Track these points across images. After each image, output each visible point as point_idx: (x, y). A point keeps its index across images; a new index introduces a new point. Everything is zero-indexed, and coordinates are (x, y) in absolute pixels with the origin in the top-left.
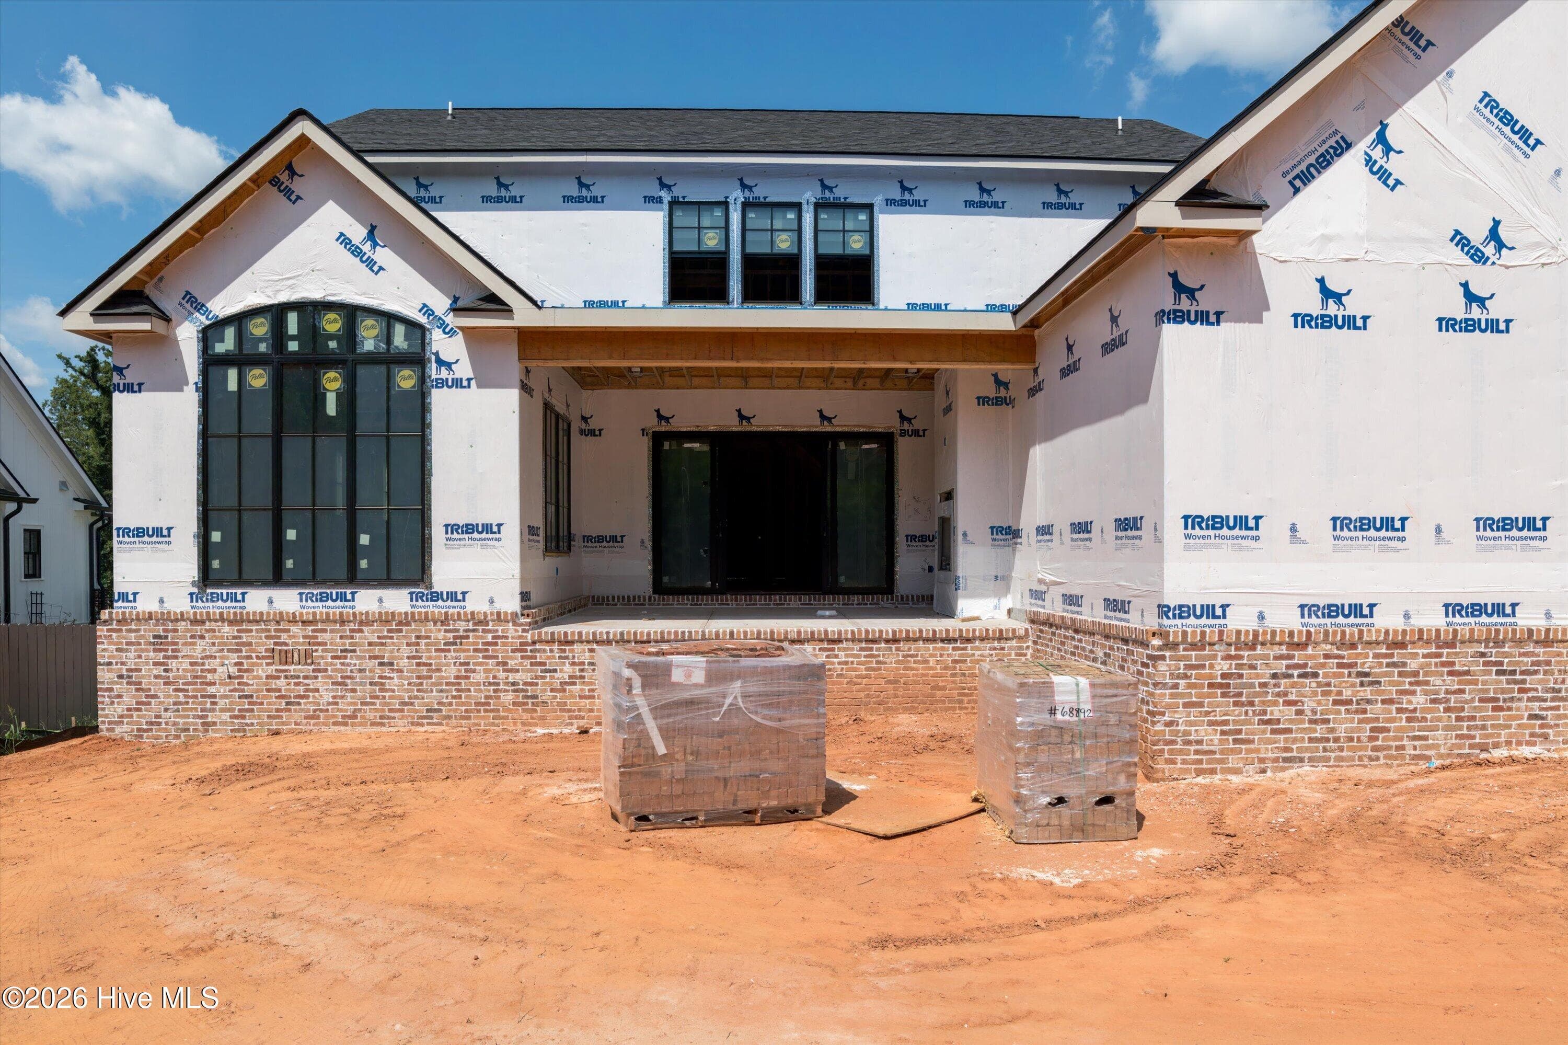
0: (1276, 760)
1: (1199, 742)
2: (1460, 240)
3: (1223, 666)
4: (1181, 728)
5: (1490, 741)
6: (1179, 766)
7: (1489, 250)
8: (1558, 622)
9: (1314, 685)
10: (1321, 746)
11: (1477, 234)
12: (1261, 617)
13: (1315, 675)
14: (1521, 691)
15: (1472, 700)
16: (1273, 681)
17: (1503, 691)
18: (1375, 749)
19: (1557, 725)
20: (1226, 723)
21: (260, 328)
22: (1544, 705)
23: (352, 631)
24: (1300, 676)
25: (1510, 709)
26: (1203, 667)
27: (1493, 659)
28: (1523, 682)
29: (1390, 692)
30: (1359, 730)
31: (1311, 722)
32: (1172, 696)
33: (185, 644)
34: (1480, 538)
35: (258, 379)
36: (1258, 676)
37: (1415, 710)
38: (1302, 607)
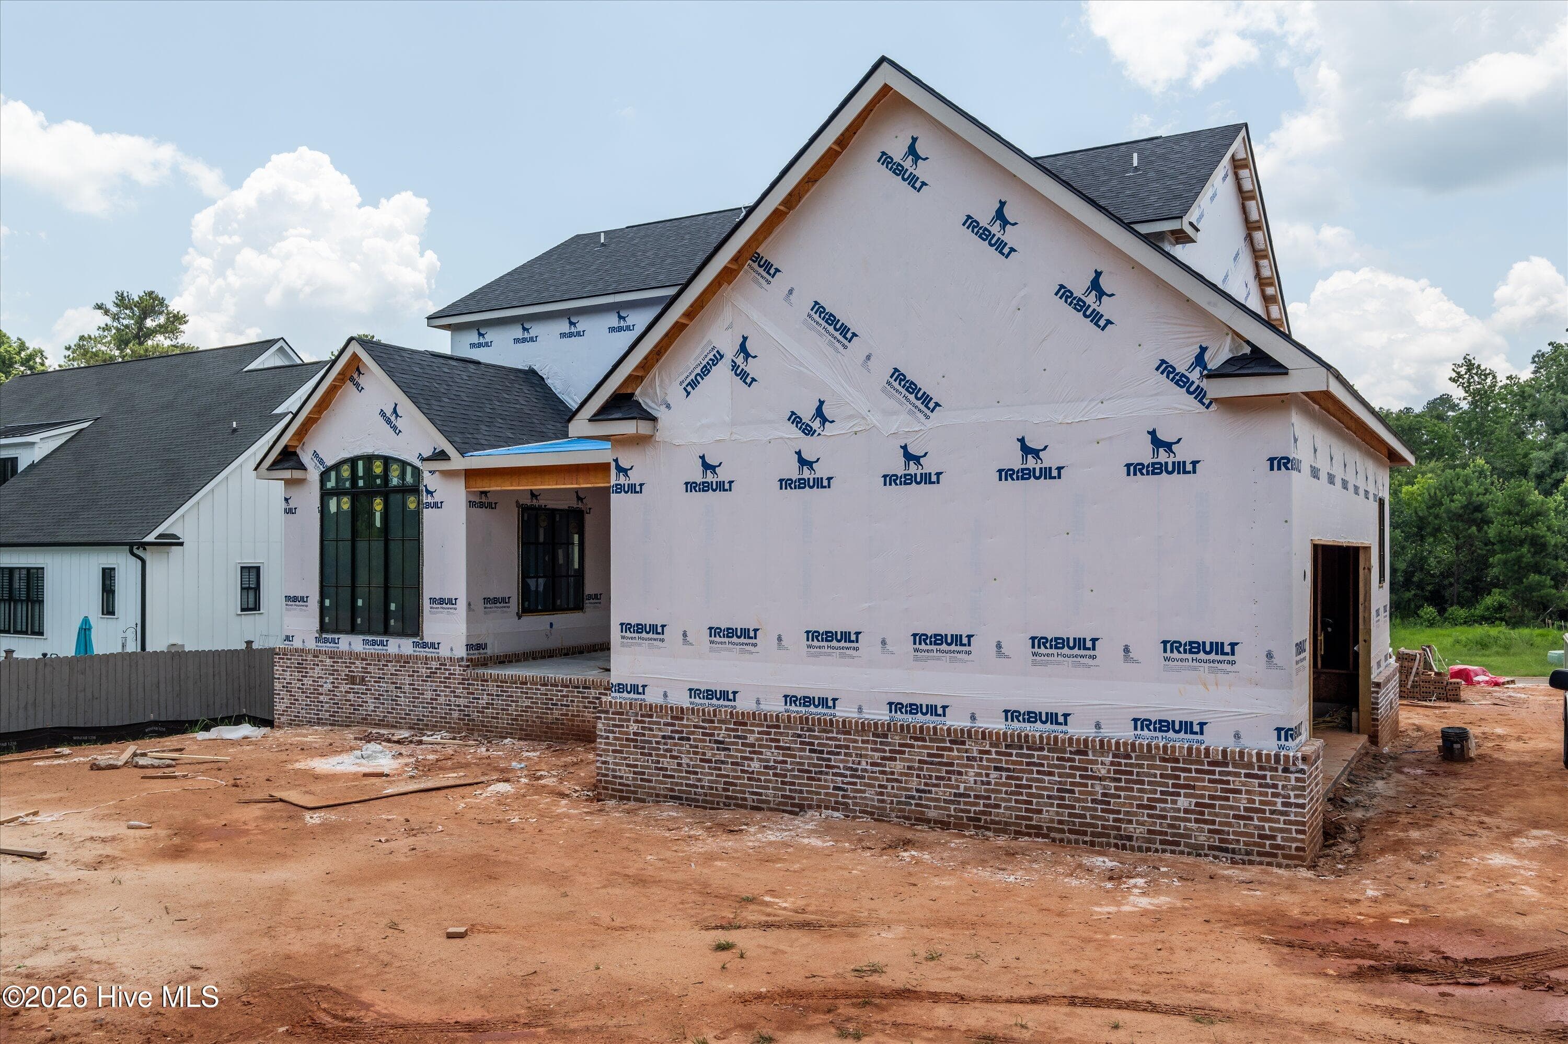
0: (665, 796)
1: (621, 778)
2: (795, 419)
3: (634, 727)
4: (611, 766)
5: (806, 803)
6: (610, 792)
7: (816, 425)
8: (867, 716)
9: (688, 746)
10: (693, 790)
11: (807, 414)
12: (665, 695)
13: (689, 739)
14: (827, 766)
15: (793, 770)
16: (663, 741)
17: (815, 765)
18: (727, 797)
19: (855, 798)
20: (636, 766)
21: (346, 472)
22: (846, 780)
23: (384, 665)
24: (679, 739)
25: (820, 780)
26: (622, 726)
27: (807, 740)
28: (829, 760)
29: (737, 757)
30: (717, 782)
31: (687, 772)
32: (606, 744)
33: (311, 669)
34: (809, 647)
35: (346, 504)
36: (654, 736)
37: (753, 772)
38: (690, 690)
